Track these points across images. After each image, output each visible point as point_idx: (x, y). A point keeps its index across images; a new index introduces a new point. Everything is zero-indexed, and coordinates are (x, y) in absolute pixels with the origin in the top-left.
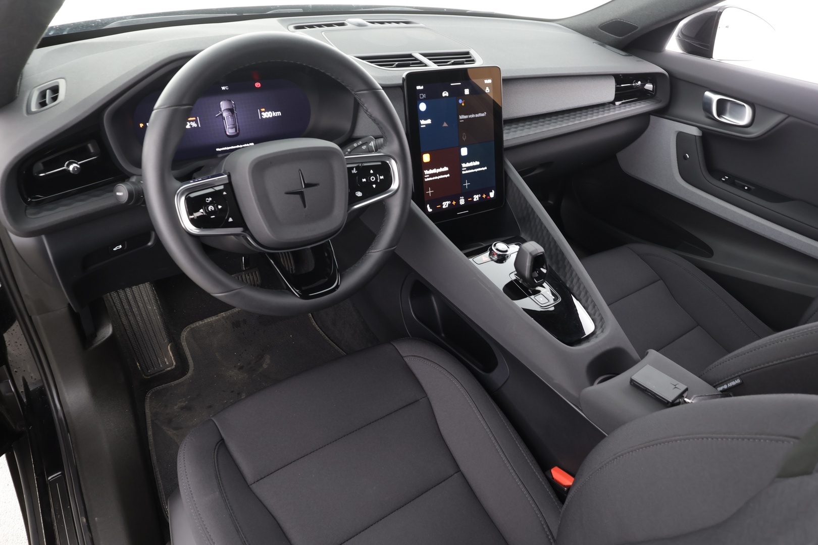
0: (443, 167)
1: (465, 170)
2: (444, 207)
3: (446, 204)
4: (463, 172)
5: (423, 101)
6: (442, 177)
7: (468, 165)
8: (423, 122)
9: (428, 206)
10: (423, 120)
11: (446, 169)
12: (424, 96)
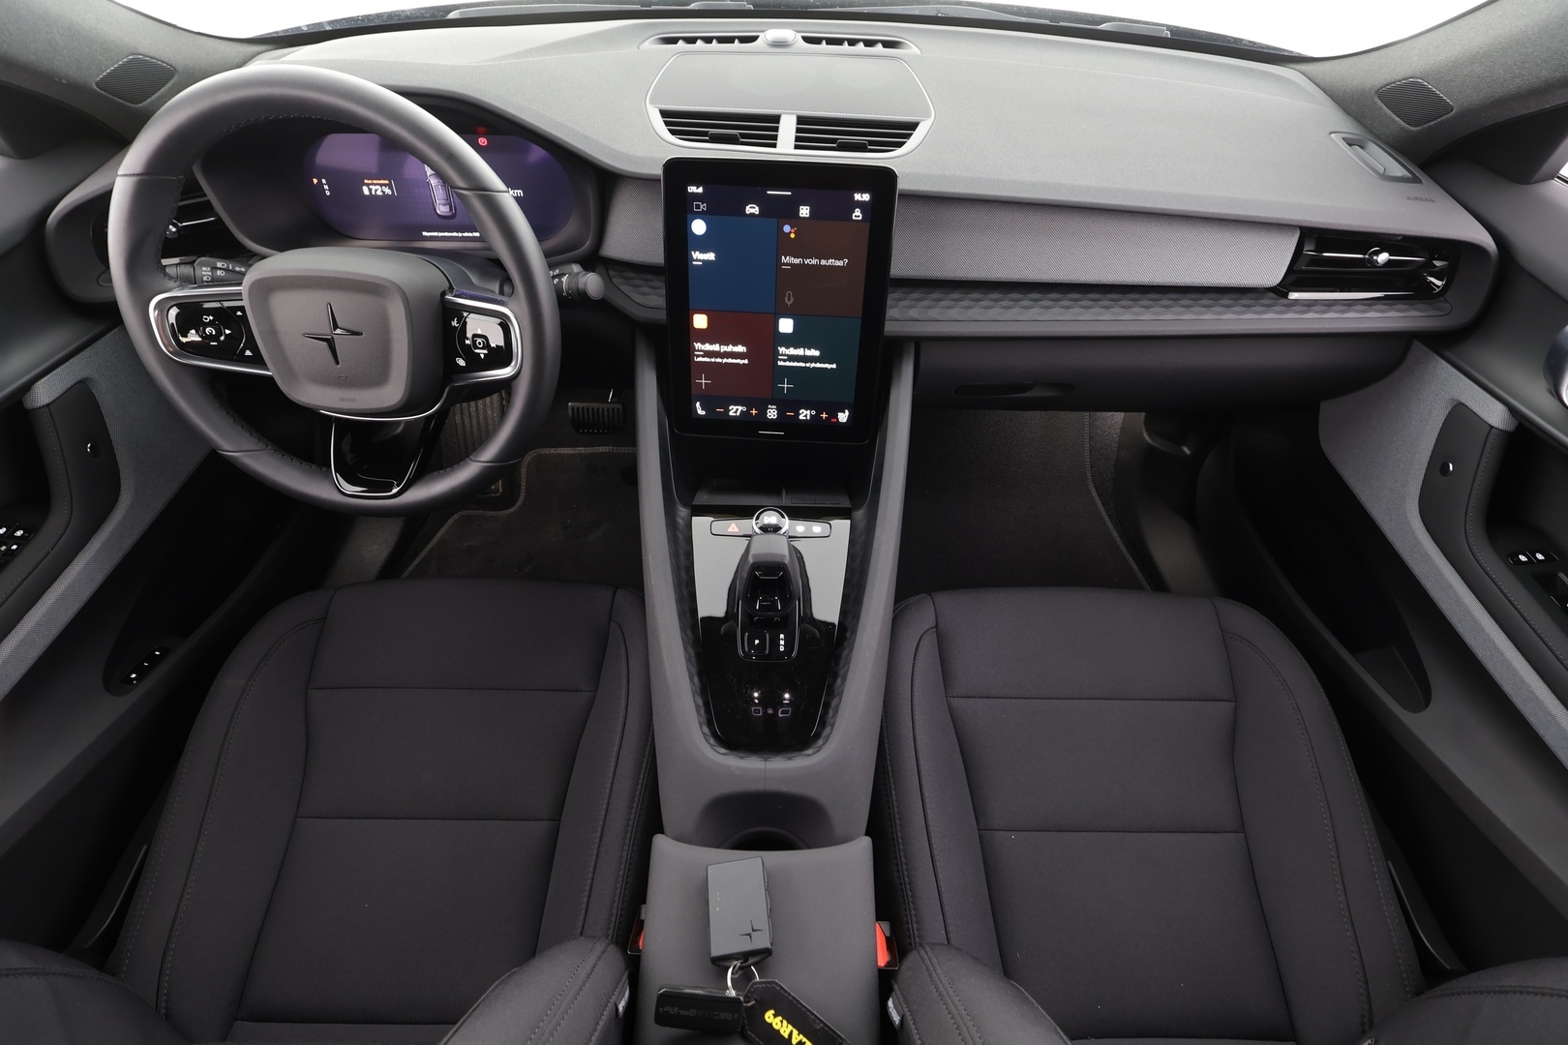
0: (735, 345)
1: (784, 361)
2: (731, 413)
3: (735, 410)
4: (780, 363)
5: (701, 215)
6: (730, 361)
7: (792, 351)
8: (696, 255)
9: (698, 404)
10: (697, 253)
11: (740, 349)
12: (703, 207)
